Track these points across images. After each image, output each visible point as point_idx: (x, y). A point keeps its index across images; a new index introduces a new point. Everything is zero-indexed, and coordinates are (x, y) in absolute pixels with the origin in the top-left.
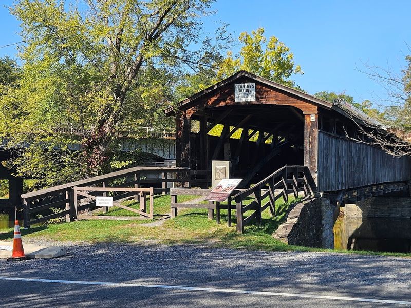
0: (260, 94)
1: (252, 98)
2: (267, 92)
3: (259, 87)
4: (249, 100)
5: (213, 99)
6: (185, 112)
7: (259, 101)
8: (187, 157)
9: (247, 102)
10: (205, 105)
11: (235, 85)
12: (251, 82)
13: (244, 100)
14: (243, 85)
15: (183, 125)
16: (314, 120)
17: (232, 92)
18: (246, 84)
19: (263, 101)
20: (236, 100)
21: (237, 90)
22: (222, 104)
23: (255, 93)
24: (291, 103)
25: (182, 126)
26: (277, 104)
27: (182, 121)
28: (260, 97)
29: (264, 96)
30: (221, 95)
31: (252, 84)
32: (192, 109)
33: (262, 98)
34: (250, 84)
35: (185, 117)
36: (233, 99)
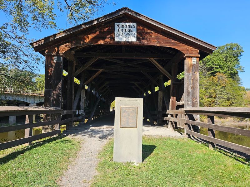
0: (141, 35)
1: (133, 39)
2: (149, 33)
3: (141, 28)
4: (130, 40)
5: (91, 36)
6: (58, 48)
7: (140, 42)
8: (58, 96)
9: (128, 42)
10: (82, 42)
11: (116, 24)
12: (133, 22)
13: (124, 39)
14: (124, 24)
15: (55, 61)
16: (195, 63)
17: (112, 31)
18: (127, 24)
19: (145, 42)
20: (116, 39)
21: (117, 29)
22: (101, 42)
23: (136, 33)
24: (172, 46)
25: (54, 63)
26: (158, 45)
27: (54, 57)
28: (141, 37)
29: (146, 37)
30: (99, 33)
31: (134, 24)
32: (66, 46)
33: (143, 39)
34: (131, 24)
35: (58, 52)
36: (112, 38)
